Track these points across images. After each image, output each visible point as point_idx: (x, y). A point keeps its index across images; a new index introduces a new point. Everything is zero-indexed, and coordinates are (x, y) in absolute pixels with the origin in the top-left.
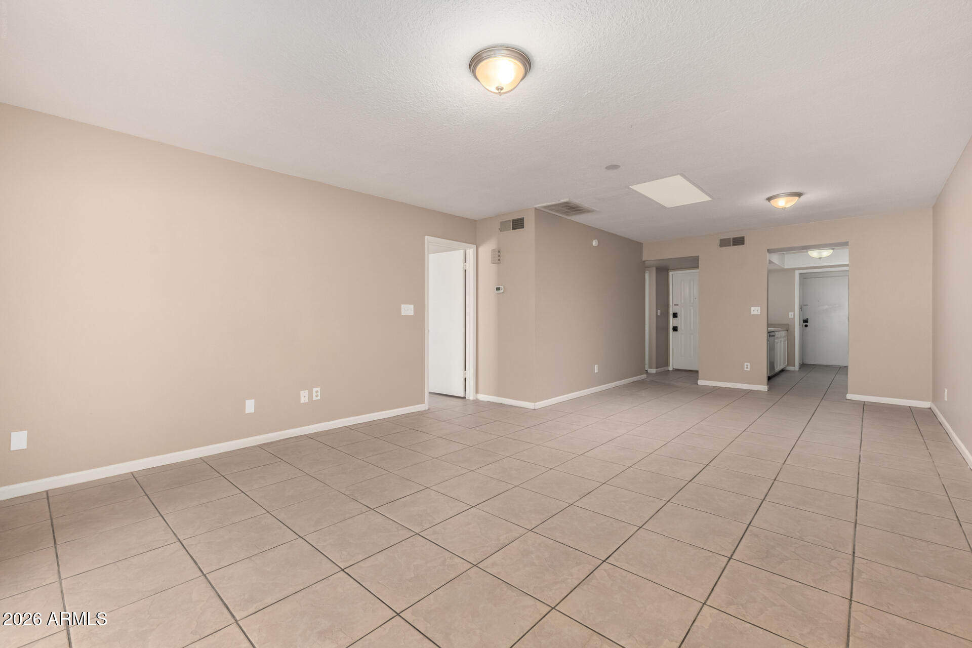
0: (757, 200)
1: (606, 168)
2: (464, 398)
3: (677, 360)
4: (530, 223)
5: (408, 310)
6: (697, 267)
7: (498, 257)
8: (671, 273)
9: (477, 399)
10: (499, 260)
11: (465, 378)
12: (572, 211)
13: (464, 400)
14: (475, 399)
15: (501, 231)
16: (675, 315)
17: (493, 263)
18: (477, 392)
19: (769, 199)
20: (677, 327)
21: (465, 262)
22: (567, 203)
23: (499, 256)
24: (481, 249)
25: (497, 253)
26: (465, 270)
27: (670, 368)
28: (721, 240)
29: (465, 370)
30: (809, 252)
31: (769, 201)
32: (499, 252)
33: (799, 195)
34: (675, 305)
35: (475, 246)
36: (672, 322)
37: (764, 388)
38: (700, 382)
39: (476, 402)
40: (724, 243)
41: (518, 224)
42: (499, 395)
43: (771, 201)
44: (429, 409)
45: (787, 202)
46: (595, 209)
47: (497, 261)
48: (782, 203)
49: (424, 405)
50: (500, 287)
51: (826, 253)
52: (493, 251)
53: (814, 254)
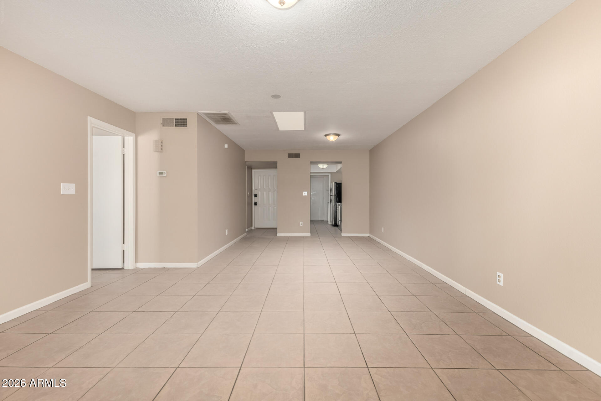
0: (320, 135)
1: (272, 96)
2: (123, 268)
3: (257, 223)
4: (192, 123)
5: (69, 189)
6: (276, 168)
7: (160, 146)
8: (253, 171)
9: (136, 268)
10: (162, 149)
11: (124, 251)
12: (223, 121)
13: (122, 270)
14: (134, 268)
15: (163, 126)
16: (256, 196)
17: (156, 152)
18: (136, 261)
19: (326, 135)
20: (257, 203)
21: (124, 147)
22: (225, 114)
23: (162, 146)
24: (140, 138)
25: (160, 143)
26: (124, 155)
27: (253, 228)
28: (289, 154)
29: (124, 243)
30: (319, 165)
31: (326, 137)
32: (162, 143)
33: (338, 135)
34: (256, 190)
35: (135, 135)
36: (254, 200)
37: (309, 234)
38: (278, 235)
39: (137, 271)
40: (291, 156)
41: (181, 123)
42: (161, 261)
43: (327, 137)
44: (92, 286)
45: (334, 138)
46: (239, 123)
47: (160, 150)
48: (332, 138)
49: (87, 283)
50: (164, 171)
51: (325, 166)
52: (156, 141)
53: (321, 166)
